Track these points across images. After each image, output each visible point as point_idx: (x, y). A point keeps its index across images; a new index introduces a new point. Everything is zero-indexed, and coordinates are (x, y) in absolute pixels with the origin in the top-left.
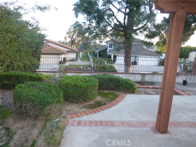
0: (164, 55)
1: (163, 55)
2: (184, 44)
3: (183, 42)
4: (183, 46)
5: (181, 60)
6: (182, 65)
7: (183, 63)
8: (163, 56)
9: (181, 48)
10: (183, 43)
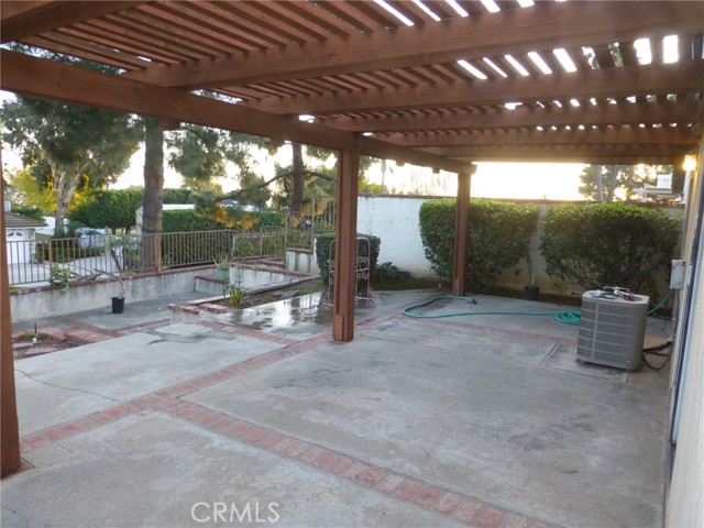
0: (51, 221)
1: (47, 222)
2: (114, 181)
3: (111, 174)
4: (112, 187)
5: (114, 233)
6: (118, 251)
7: (122, 243)
8: (46, 225)
9: (108, 195)
10: (110, 178)
